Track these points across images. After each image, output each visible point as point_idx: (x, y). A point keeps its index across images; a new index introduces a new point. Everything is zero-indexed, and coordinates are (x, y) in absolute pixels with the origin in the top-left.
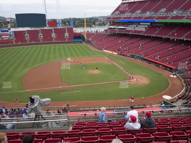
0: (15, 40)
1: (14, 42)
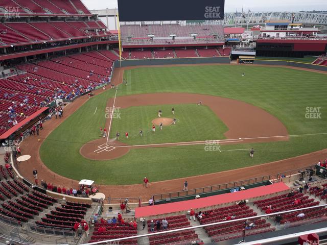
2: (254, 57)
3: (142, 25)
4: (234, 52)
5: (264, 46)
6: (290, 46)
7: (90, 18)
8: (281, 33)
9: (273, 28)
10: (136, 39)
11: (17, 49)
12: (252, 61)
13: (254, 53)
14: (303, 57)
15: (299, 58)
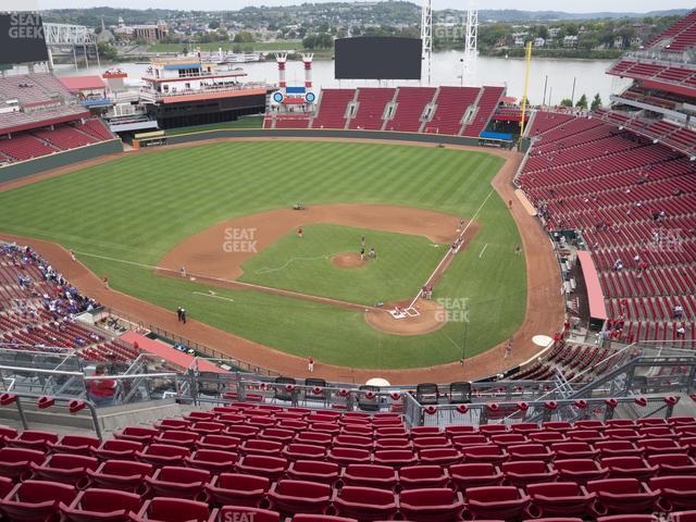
0: (316, 116)
1: (311, 123)
2: (162, 132)
4: (114, 129)
5: (175, 108)
6: (217, 104)
8: (192, 83)
9: (176, 74)
12: (163, 140)
13: (154, 124)
14: (235, 119)
15: (233, 122)
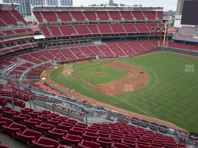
3: (195, 28)
7: (163, 22)
10: (182, 36)
11: (108, 35)
